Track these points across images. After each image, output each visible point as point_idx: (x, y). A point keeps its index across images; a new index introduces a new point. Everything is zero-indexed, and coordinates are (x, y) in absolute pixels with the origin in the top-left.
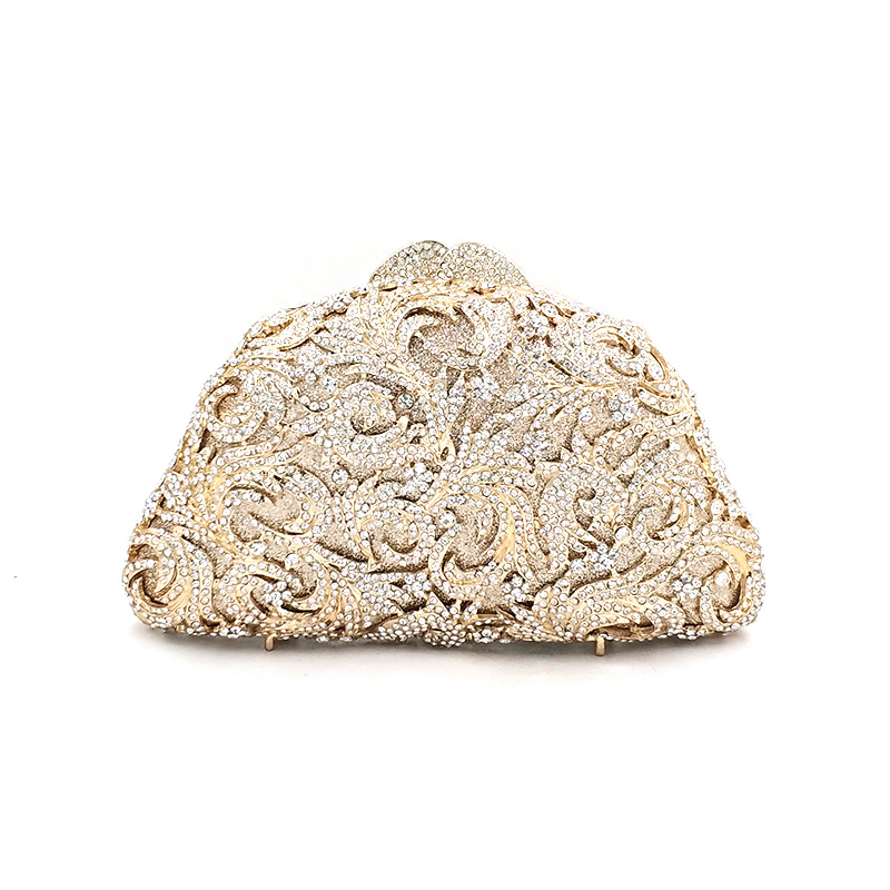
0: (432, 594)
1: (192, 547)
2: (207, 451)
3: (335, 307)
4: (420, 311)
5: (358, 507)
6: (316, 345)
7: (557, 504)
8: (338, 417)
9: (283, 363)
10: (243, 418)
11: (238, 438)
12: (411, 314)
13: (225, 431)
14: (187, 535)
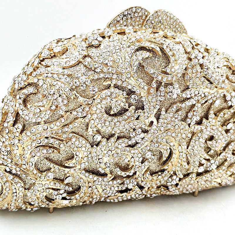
0: (136, 187)
1: (12, 177)
2: (20, 126)
3: (93, 43)
4: (142, 48)
5: (105, 152)
6: (85, 66)
7: (198, 145)
8: (98, 108)
9: (66, 76)
10: (42, 109)
11: (39, 120)
12: (137, 50)
13: (31, 115)
14: (8, 170)
